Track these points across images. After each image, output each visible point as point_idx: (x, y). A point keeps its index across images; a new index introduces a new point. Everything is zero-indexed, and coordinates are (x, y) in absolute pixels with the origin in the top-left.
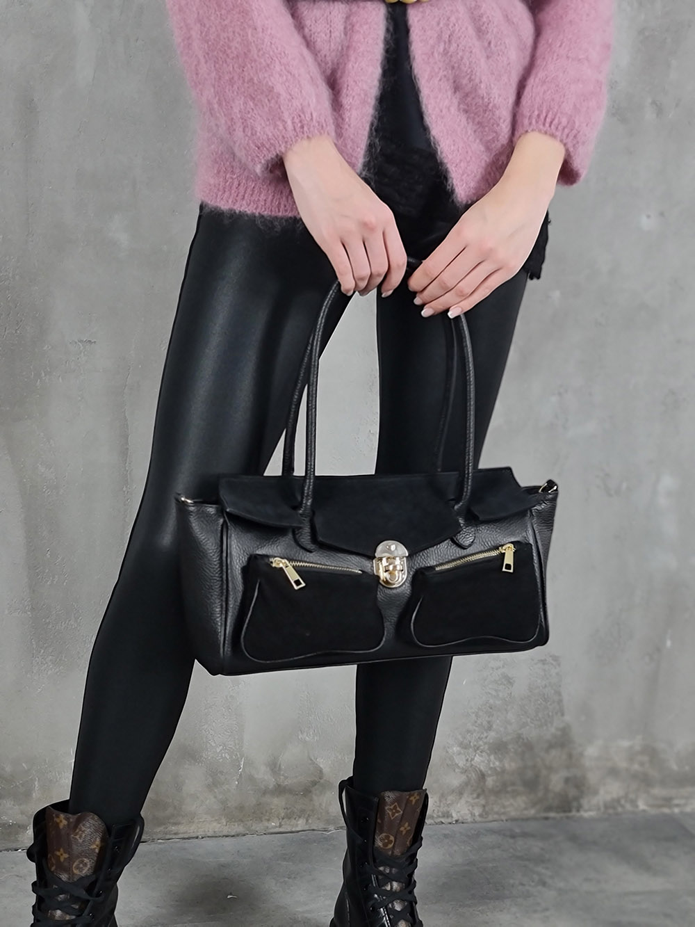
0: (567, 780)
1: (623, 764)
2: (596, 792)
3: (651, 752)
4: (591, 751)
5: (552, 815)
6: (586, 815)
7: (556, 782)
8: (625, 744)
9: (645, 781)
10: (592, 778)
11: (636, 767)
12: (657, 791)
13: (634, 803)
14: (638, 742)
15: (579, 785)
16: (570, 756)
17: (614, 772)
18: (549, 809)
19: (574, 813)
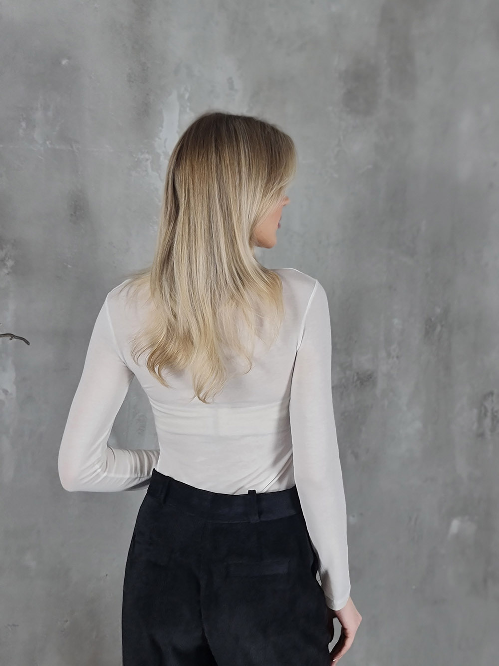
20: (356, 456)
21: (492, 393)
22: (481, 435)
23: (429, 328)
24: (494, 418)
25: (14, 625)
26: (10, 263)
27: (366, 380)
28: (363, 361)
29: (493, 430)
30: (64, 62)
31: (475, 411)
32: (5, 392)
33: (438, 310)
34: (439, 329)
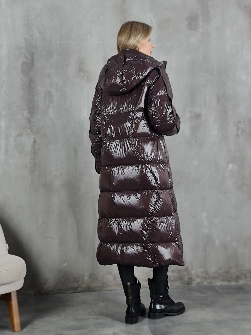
0: (188, 278)
1: (200, 275)
2: (195, 281)
3: (206, 272)
4: (193, 272)
5: (186, 286)
6: (193, 285)
7: (186, 278)
8: (200, 270)
9: (205, 278)
10: (194, 277)
11: (203, 275)
12: (209, 281)
13: (203, 283)
14: (203, 270)
15: (191, 279)
16: (189, 273)
17: (198, 276)
18: (185, 284)
19: (190, 285)
20: (196, 141)
21: (240, 122)
22: (238, 136)
23: (219, 99)
24: (242, 130)
25: (88, 192)
26: (85, 78)
27: (198, 116)
28: (197, 110)
29: (242, 134)
30: (101, 17)
31: (235, 128)
32: (84, 118)
33: (221, 94)
34: (222, 100)
